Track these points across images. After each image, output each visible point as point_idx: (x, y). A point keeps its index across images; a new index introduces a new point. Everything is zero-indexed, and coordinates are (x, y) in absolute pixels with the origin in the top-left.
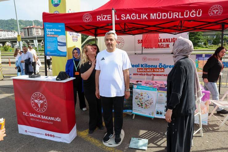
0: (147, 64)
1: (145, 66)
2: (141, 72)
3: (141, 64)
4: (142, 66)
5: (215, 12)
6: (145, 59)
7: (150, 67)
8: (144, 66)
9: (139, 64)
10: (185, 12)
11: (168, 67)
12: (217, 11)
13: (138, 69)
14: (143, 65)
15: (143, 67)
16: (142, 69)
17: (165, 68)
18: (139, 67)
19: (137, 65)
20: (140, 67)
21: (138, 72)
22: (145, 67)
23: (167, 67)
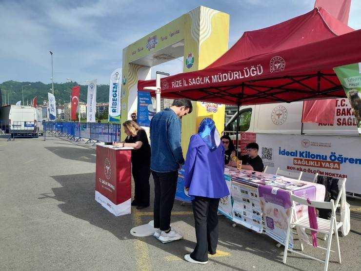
0: (309, 153)
1: (306, 154)
2: (299, 165)
3: (300, 152)
4: (301, 154)
5: (277, 65)
6: (306, 143)
7: (314, 158)
8: (304, 155)
9: (296, 151)
10: (244, 71)
11: (347, 161)
12: (279, 64)
13: (295, 159)
14: (303, 152)
15: (303, 157)
16: (301, 160)
17: (342, 163)
18: (296, 156)
19: (294, 153)
20: (298, 157)
21: (294, 164)
22: (306, 157)
23: (345, 162)
